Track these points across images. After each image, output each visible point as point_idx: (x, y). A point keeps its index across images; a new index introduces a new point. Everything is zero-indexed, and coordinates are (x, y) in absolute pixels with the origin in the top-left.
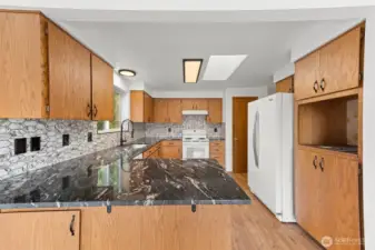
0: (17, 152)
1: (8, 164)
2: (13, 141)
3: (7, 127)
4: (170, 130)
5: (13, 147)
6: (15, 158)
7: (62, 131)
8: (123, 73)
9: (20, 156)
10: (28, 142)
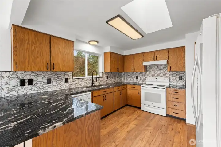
0: (21, 85)
1: (17, 89)
2: (19, 81)
3: (16, 75)
4: (137, 77)
5: (19, 83)
6: (20, 88)
7: (47, 77)
8: (91, 43)
9: (23, 87)
10: (27, 81)
